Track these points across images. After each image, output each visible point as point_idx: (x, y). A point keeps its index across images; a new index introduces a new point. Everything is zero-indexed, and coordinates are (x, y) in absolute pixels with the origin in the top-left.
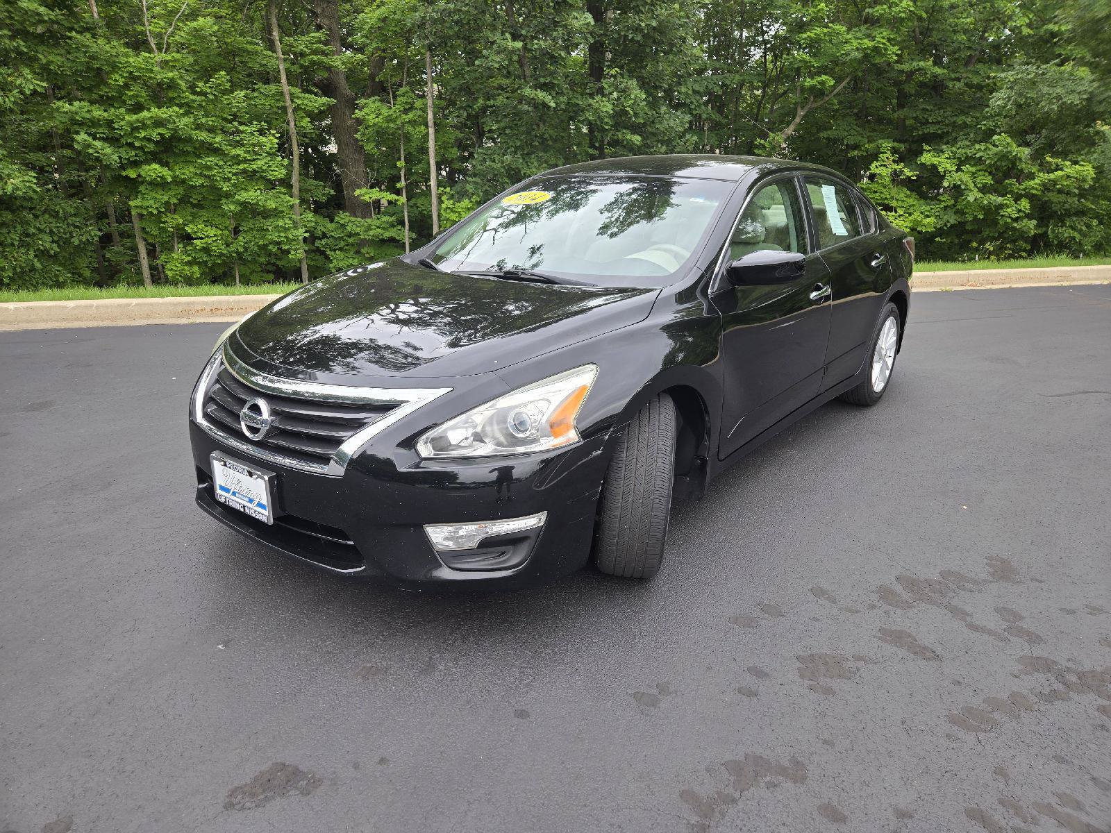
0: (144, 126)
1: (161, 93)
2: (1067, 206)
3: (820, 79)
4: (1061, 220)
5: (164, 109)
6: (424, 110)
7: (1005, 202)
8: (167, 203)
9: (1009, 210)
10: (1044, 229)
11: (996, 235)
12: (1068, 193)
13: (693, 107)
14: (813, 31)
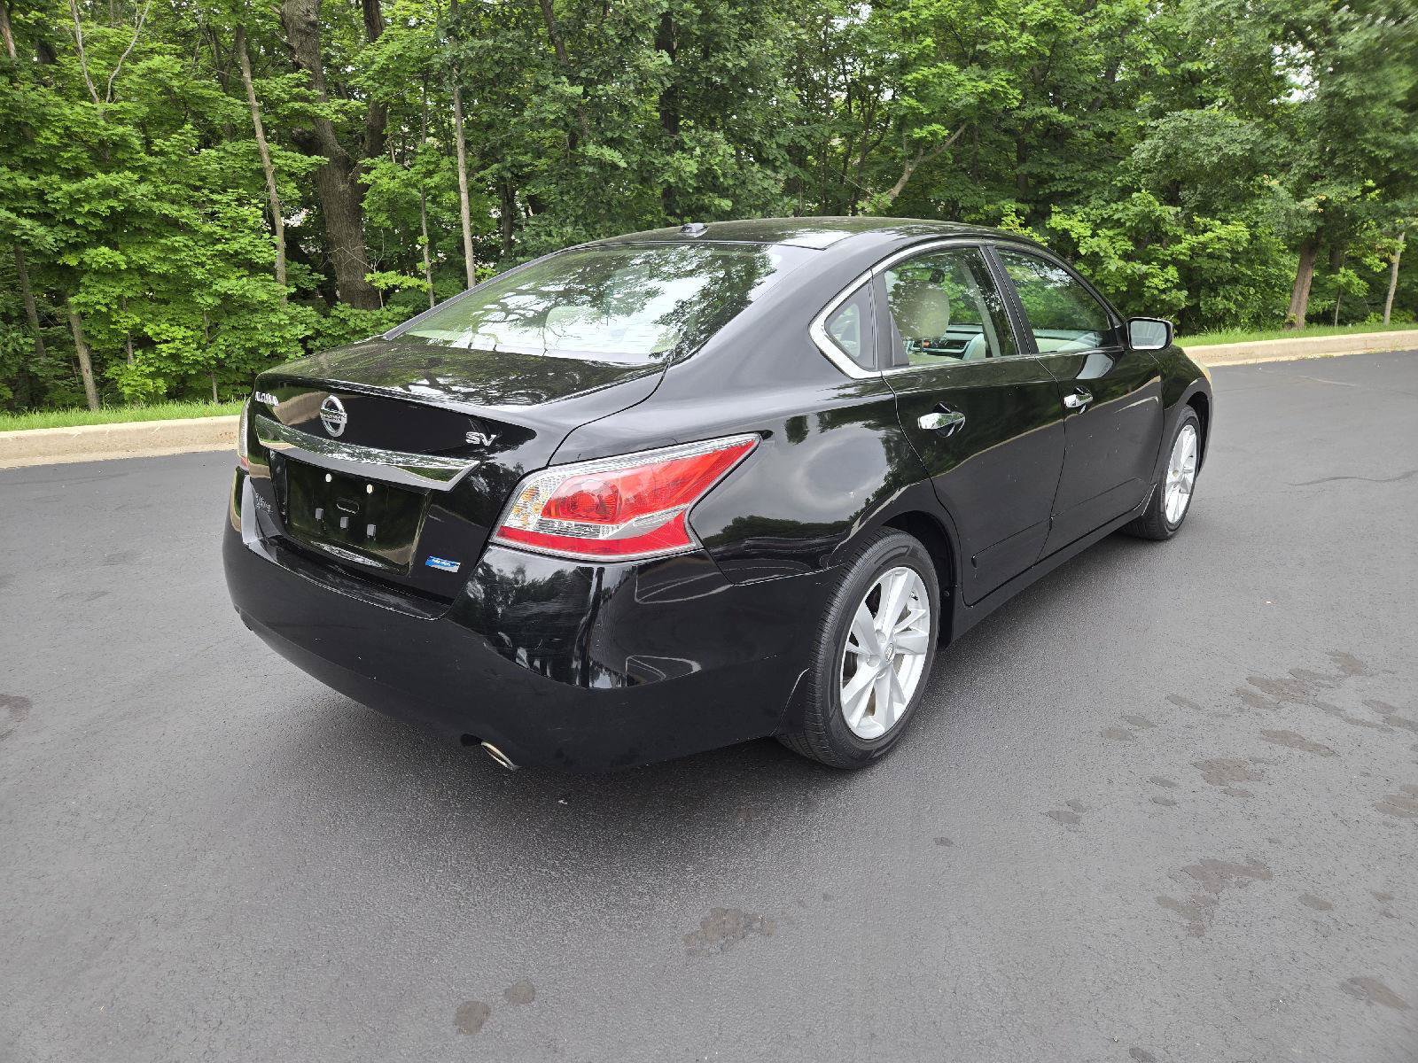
0: (88, 197)
1: (107, 154)
2: (1218, 273)
3: (930, 128)
4: (1213, 289)
5: (113, 175)
6: (454, 170)
7: (1150, 270)
8: (120, 297)
9: (1156, 280)
10: (1195, 301)
11: (1142, 309)
12: (1219, 258)
13: (778, 164)
14: (920, 72)
